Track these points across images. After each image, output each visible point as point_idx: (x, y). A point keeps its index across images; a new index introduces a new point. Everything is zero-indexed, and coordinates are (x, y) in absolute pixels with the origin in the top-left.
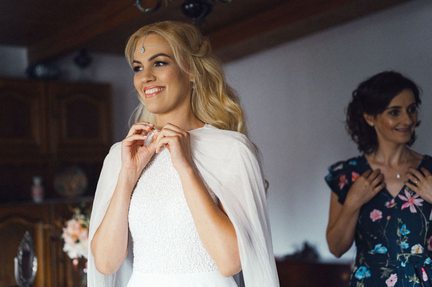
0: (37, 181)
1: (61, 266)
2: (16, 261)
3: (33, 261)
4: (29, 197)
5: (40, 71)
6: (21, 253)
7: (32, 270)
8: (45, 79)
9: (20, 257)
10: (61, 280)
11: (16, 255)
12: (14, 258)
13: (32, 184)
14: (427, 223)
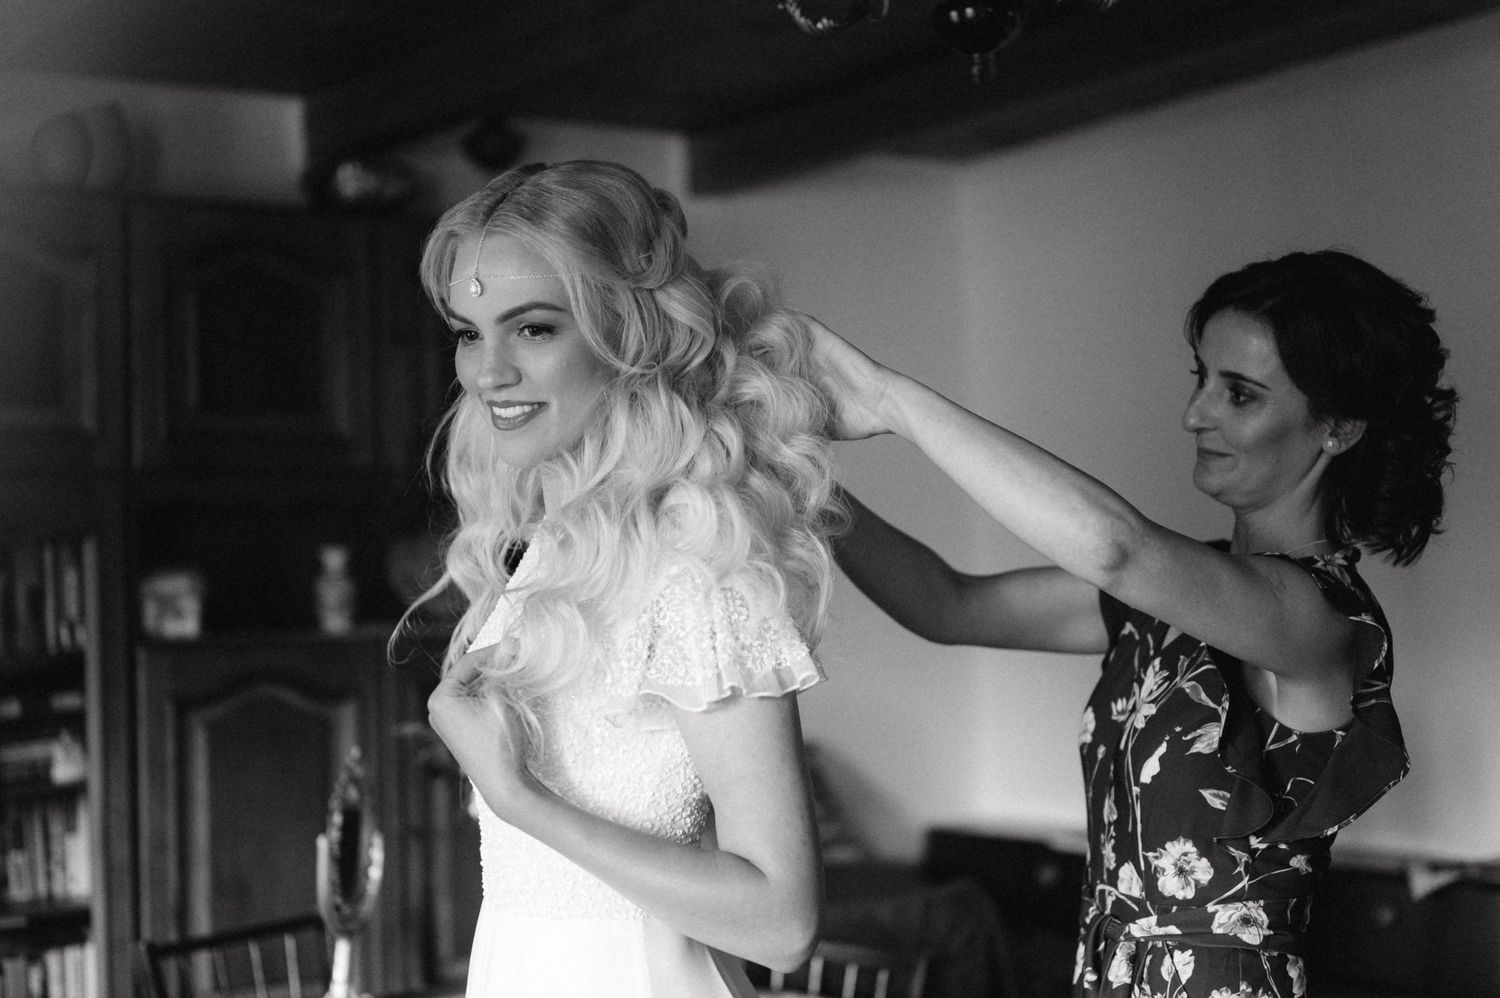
0: (334, 559)
1: (415, 850)
2: (323, 845)
3: (370, 845)
4: (308, 613)
5: (350, 180)
6: (337, 819)
7: (367, 876)
8: (365, 208)
9: (335, 834)
10: (415, 899)
11: (323, 829)
12: (316, 837)
13: (317, 568)
14: (1136, 790)
